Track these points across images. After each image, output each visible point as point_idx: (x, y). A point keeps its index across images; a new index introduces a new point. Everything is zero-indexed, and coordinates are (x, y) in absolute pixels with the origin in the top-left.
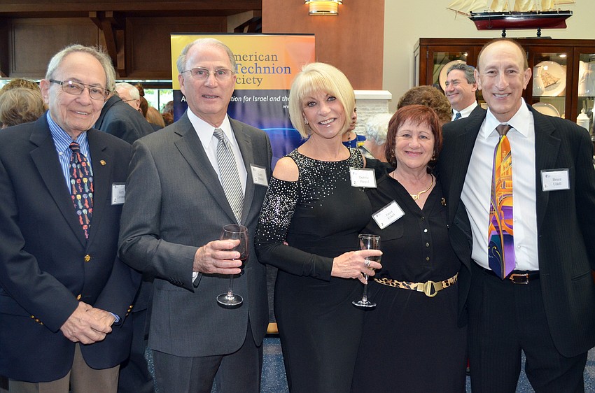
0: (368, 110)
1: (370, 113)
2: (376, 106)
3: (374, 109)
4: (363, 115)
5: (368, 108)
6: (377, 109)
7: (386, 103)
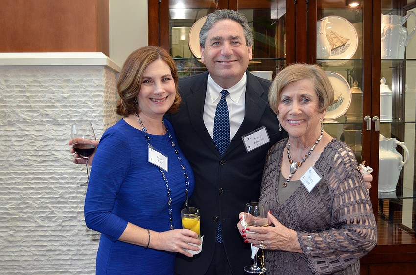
0: (73, 82)
1: (76, 86)
2: (86, 76)
3: (82, 81)
4: (66, 89)
5: (73, 79)
6: (87, 81)
7: (99, 71)
